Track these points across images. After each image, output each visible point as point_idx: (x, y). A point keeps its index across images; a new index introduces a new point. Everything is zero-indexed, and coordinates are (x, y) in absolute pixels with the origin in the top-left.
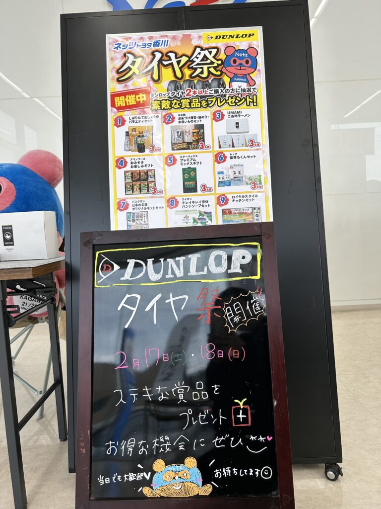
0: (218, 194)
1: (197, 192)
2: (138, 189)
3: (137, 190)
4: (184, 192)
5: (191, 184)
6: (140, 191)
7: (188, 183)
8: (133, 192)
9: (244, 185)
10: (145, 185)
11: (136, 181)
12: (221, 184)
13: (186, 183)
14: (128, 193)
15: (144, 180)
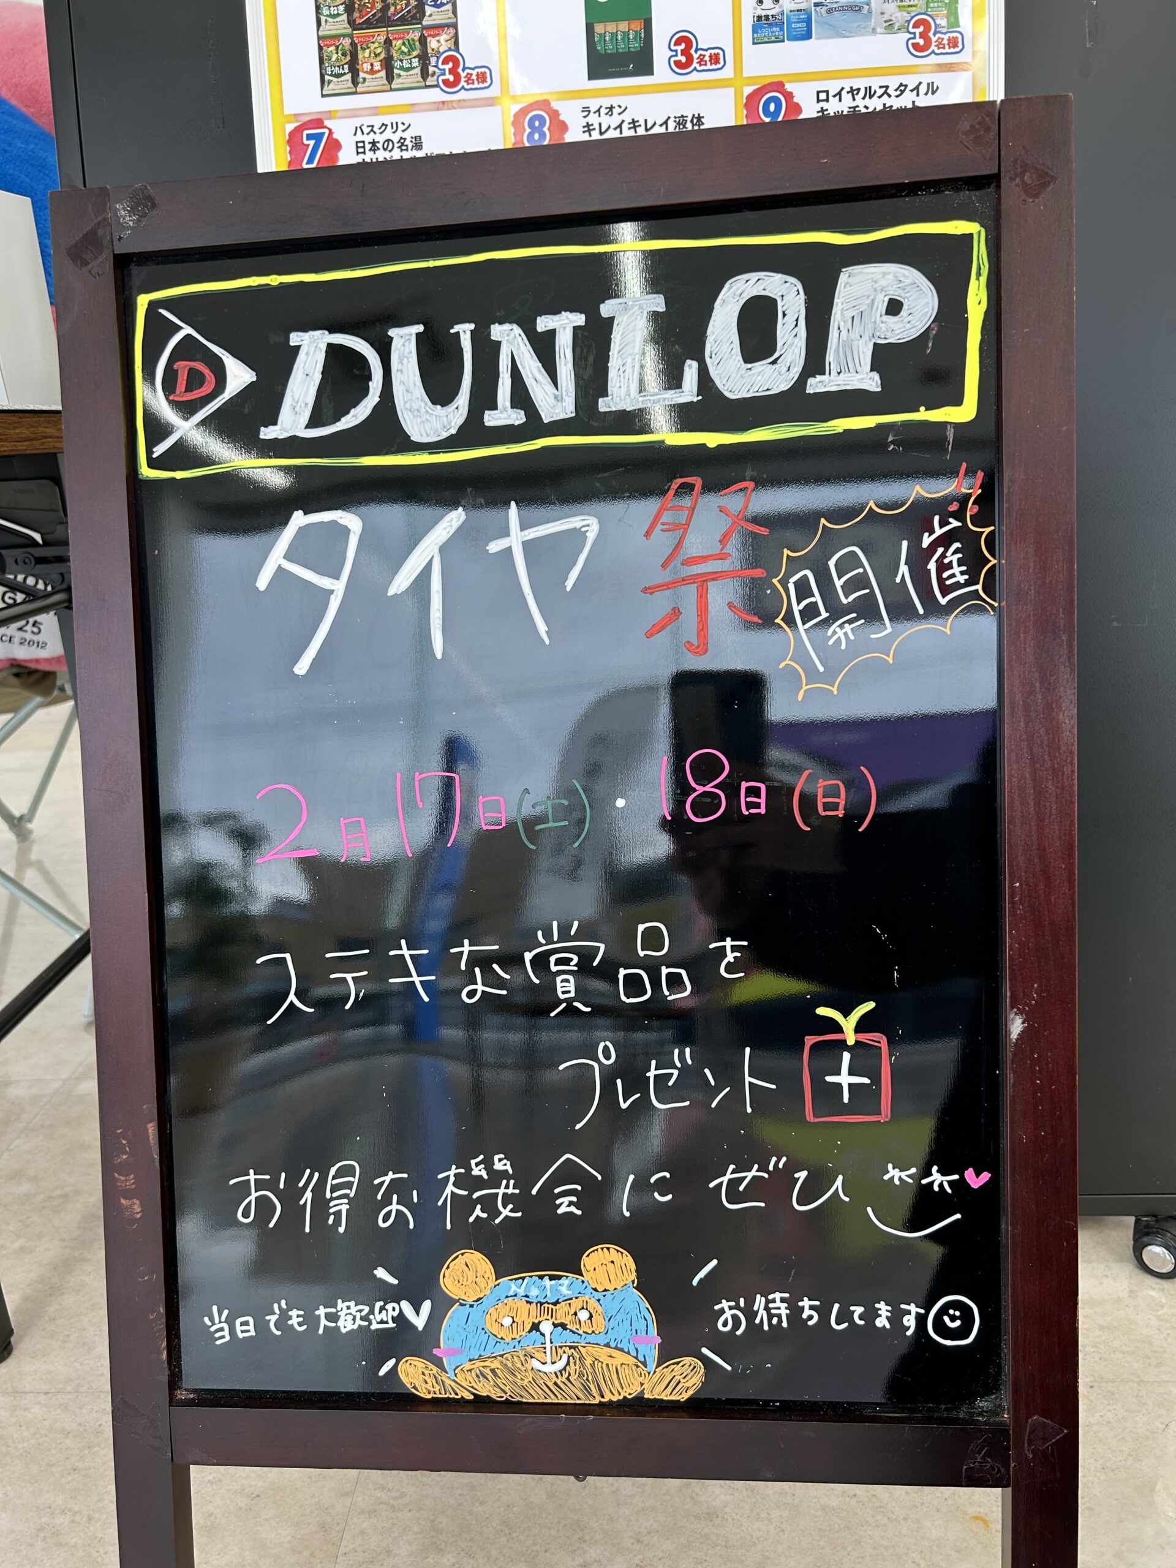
0: (750, 80)
1: (650, 72)
2: (377, 67)
3: (372, 72)
4: (592, 76)
5: (626, 35)
6: (390, 78)
7: (611, 27)
8: (355, 82)
9: (874, 31)
10: (412, 48)
11: (368, 24)
12: (766, 32)
13: (599, 28)
14: (335, 86)
15: (403, 21)
